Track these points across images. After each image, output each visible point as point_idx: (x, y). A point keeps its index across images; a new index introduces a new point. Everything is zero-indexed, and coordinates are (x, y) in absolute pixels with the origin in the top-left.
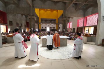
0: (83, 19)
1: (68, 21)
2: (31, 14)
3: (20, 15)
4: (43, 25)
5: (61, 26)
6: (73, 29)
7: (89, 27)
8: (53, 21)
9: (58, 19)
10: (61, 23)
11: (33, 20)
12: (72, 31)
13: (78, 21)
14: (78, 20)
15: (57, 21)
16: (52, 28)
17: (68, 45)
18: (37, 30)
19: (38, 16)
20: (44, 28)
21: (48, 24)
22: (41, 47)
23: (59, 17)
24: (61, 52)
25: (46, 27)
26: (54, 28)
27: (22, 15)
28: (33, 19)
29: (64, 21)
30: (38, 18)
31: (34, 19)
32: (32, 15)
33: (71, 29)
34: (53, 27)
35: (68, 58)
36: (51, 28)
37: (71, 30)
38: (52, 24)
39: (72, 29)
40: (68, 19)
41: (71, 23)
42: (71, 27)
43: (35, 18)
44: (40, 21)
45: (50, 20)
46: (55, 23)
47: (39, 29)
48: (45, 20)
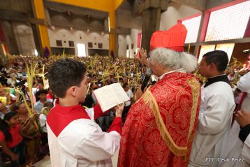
7: (216, 43)
8: (95, 23)
14: (178, 21)
16: (95, 47)
18: (36, 53)
20: (66, 45)
21: (79, 33)
25: (71, 43)
26: (100, 45)
34: (98, 41)
36: (90, 45)
38: (95, 34)
44: (40, 12)
45: (87, 15)
46: (102, 29)
47: (44, 46)
48: (65, 14)
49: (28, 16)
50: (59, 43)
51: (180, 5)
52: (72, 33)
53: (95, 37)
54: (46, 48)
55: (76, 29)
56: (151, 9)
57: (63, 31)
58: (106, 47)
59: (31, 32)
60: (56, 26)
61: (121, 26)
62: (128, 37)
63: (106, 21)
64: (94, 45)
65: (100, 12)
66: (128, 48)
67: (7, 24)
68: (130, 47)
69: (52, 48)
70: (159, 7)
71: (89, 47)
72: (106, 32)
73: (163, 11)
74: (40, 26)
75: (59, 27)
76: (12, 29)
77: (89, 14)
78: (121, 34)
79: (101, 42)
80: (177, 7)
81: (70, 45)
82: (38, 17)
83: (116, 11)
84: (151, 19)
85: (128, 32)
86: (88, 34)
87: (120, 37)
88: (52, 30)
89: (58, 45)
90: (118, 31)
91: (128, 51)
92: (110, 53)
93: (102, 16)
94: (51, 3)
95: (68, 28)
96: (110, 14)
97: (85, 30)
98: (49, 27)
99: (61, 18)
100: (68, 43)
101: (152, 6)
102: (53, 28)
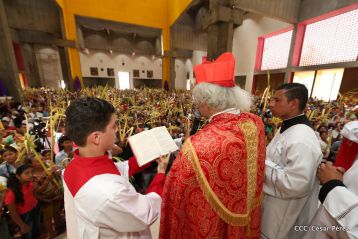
0: (289, 35)
7: (316, 68)
8: (144, 44)
13: (259, 45)
14: (260, 39)
16: (143, 76)
18: (63, 85)
20: (103, 74)
21: (122, 57)
25: (110, 72)
26: (150, 74)
34: (146, 69)
36: (136, 73)
38: (142, 59)
44: (71, 32)
45: (133, 34)
46: (152, 52)
47: (73, 76)
48: (104, 33)
49: (54, 36)
50: (94, 71)
51: (261, 17)
52: (112, 57)
53: (143, 63)
54: (77, 78)
55: (117, 52)
56: (219, 23)
57: (100, 55)
58: (158, 75)
59: (58, 57)
60: (90, 49)
61: (178, 46)
62: (189, 61)
63: (158, 41)
65: (151, 29)
66: (188, 78)
67: (28, 47)
68: (191, 75)
69: (84, 78)
70: (232, 21)
71: (135, 75)
72: (158, 55)
73: (236, 26)
74: (69, 50)
75: (94, 49)
76: (34, 54)
77: (136, 32)
78: (179, 58)
79: (150, 69)
80: (257, 19)
81: (109, 74)
82: (68, 37)
83: (171, 28)
84: (220, 37)
85: (188, 55)
86: (133, 59)
87: (178, 62)
88: (86, 54)
89: (92, 74)
90: (175, 54)
91: (188, 81)
92: (163, 83)
93: (153, 34)
95: (107, 52)
96: (164, 32)
97: (129, 54)
98: (82, 50)
99: (97, 38)
100: (105, 71)
101: (221, 19)
102: (87, 51)
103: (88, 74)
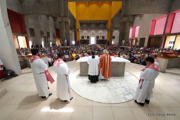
0: (165, 18)
1: (132, 24)
2: (62, 14)
3: (44, 17)
4: (83, 33)
5: (116, 33)
6: (141, 39)
7: (176, 34)
8: (102, 25)
9: (112, 20)
10: (116, 28)
11: (66, 25)
12: (138, 44)
13: (152, 23)
14: (153, 20)
15: (109, 25)
17: (126, 73)
19: (75, 16)
20: (86, 38)
21: (93, 31)
22: (78, 76)
23: (113, 15)
24: (112, 88)
25: (88, 37)
26: (103, 37)
27: (48, 16)
28: (66, 23)
29: (124, 24)
30: (74, 20)
31: (68, 23)
32: (64, 17)
33: (136, 39)
34: (102, 35)
35: (124, 101)
36: (98, 37)
37: (137, 41)
38: (101, 31)
39: (139, 40)
40: (131, 19)
41: (138, 28)
42: (137, 35)
43: (69, 21)
44: (78, 26)
45: (97, 23)
46: (104, 28)
48: (87, 24)
50: (83, 37)
52: (89, 32)
54: (78, 40)
55: (91, 29)
57: (85, 31)
58: (106, 38)
59: (73, 33)
60: (82, 30)
64: (100, 38)
74: (77, 32)
79: (103, 35)
82: (77, 28)
84: (124, 26)
86: (97, 32)
92: (107, 42)
93: (105, 22)
94: (82, 21)
95: (87, 30)
96: (109, 21)
99: (85, 25)
103: (81, 39)
